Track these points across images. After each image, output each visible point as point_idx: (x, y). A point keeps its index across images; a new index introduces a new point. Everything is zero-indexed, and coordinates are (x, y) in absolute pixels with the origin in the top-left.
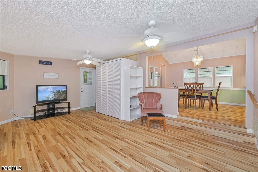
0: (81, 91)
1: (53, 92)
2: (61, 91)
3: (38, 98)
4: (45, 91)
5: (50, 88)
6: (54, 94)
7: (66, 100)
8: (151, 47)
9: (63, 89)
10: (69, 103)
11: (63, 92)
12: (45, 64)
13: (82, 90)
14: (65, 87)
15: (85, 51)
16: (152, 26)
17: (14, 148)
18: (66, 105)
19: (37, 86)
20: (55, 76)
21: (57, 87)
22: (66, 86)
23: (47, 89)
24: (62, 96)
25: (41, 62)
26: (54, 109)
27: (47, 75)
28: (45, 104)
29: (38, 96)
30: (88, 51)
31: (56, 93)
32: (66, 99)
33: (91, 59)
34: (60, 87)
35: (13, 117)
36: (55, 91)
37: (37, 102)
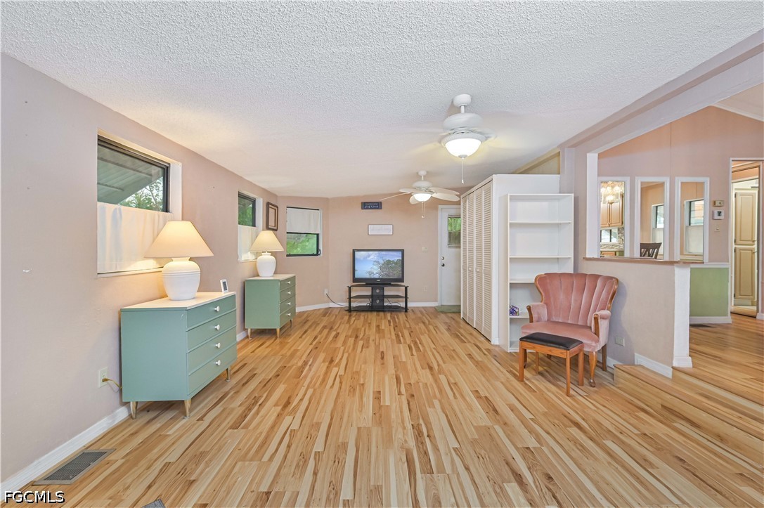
0: (439, 265)
1: (378, 262)
2: (393, 261)
3: (356, 272)
4: (365, 258)
5: (373, 255)
6: (380, 268)
7: (403, 282)
8: (460, 157)
9: (396, 257)
10: (406, 288)
11: (396, 263)
12: (371, 208)
13: (444, 262)
14: (399, 254)
15: (417, 173)
16: (463, 108)
17: (301, 337)
18: (401, 292)
19: (354, 251)
20: (387, 230)
21: (384, 253)
22: (402, 251)
23: (369, 256)
24: (395, 272)
25: (366, 205)
26: (382, 297)
27: (374, 230)
28: (367, 285)
29: (356, 268)
30: (422, 173)
31: (383, 264)
32: (402, 280)
33: (428, 191)
34: (391, 253)
35: (328, 302)
36: (382, 262)
37: (355, 280)
